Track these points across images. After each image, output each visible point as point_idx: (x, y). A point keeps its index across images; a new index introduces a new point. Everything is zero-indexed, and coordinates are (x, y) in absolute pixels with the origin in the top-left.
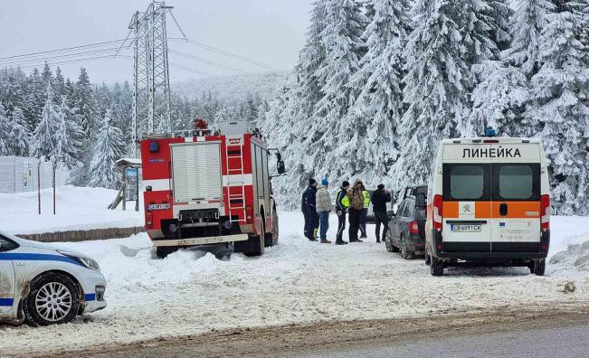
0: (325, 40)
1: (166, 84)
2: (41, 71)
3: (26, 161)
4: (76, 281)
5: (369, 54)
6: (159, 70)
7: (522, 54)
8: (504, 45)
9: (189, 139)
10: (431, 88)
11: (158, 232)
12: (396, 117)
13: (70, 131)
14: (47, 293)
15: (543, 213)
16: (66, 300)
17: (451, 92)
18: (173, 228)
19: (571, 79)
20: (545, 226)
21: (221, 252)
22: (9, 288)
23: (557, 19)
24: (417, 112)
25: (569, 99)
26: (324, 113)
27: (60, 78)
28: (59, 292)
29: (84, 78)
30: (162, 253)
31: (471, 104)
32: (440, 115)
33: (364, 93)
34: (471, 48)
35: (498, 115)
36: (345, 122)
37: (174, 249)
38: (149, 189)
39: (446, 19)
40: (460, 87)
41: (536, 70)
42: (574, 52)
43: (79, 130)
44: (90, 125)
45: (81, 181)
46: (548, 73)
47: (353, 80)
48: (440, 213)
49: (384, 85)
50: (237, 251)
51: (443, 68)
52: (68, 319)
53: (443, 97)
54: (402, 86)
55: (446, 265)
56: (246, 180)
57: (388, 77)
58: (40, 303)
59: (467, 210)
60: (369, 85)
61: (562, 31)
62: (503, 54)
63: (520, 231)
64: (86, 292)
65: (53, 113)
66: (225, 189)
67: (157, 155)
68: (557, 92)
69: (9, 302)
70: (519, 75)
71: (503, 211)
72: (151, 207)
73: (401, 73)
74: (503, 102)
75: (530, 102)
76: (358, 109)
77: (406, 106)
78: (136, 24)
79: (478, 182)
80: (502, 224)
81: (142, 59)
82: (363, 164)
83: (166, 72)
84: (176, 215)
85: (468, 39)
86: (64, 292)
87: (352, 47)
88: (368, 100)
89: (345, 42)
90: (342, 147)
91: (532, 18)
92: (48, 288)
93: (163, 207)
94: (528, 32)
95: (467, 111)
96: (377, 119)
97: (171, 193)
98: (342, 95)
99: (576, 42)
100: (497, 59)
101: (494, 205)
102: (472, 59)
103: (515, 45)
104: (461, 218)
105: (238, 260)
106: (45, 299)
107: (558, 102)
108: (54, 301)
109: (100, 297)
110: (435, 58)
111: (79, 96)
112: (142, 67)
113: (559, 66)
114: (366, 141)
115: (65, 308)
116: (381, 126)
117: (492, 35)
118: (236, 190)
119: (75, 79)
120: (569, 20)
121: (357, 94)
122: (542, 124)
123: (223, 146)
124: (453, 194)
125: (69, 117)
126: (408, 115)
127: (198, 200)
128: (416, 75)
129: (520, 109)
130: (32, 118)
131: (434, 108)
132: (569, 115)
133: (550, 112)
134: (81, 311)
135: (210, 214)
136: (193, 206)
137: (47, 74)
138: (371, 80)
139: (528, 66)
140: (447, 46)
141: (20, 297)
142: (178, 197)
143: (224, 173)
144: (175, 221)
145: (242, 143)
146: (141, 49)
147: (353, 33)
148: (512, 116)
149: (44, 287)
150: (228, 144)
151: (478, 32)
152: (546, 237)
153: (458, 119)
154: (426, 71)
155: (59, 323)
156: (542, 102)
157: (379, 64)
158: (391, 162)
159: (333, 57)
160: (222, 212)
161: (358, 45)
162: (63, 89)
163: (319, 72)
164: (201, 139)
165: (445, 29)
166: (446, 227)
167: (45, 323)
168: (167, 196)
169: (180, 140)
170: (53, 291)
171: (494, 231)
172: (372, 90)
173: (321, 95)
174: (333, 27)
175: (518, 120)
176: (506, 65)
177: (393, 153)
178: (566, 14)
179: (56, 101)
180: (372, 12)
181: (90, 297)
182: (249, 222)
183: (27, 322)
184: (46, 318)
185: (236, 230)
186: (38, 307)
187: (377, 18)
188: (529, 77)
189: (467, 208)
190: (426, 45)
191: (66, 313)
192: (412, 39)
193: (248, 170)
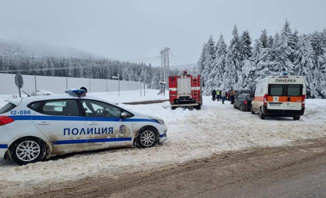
0: (205, 56)
1: (168, 66)
2: (141, 63)
3: (138, 82)
4: (157, 130)
5: (216, 59)
6: (167, 63)
7: (255, 58)
8: (250, 56)
9: (182, 77)
10: (231, 66)
11: (173, 102)
12: (222, 74)
13: (147, 77)
14: (145, 135)
15: (303, 100)
16: (153, 137)
17: (237, 67)
18: (177, 101)
19: (267, 64)
20: (303, 105)
21: (190, 108)
22: (130, 133)
23: (264, 50)
24: (228, 72)
25: (267, 69)
26: (205, 73)
27: (145, 65)
28: (150, 134)
29: (150, 65)
30: (174, 108)
31: (241, 70)
32: (234, 73)
33: (215, 68)
34: (242, 57)
35: (248, 73)
36: (210, 75)
37: (177, 107)
38: (171, 90)
39: (236, 49)
40: (239, 66)
41: (258, 62)
42: (268, 58)
43: (149, 76)
44: (151, 75)
45: (149, 87)
46: (261, 63)
47: (212, 65)
48: (267, 100)
49: (220, 66)
50: (194, 108)
51: (235, 62)
52: (153, 145)
53: (235, 69)
54: (224, 66)
55: (266, 116)
56: (198, 88)
57: (221, 64)
58: (143, 139)
59: (276, 99)
60: (216, 66)
61: (265, 52)
62: (250, 58)
63: (294, 106)
64: (160, 134)
65: (143, 73)
66: (192, 91)
67: (173, 81)
68: (263, 67)
69: (130, 139)
70: (254, 63)
71: (289, 100)
72: (172, 95)
73: (224, 63)
74: (250, 70)
75: (256, 70)
76: (213, 72)
77: (225, 71)
78: (162, 52)
79: (280, 90)
80: (288, 104)
81: (163, 60)
82: (214, 85)
83: (168, 63)
84: (178, 98)
85: (241, 55)
86: (152, 134)
87: (212, 57)
88: (215, 69)
89: (211, 56)
90: (208, 81)
91: (258, 49)
92: (146, 133)
93: (174, 95)
94: (256, 53)
95: (240, 72)
96: (217, 74)
97: (177, 92)
98: (209, 68)
99: (269, 55)
100: (248, 59)
101: (285, 98)
102: (242, 59)
103: (253, 56)
104: (274, 102)
105: (195, 110)
106: (144, 137)
107: (264, 70)
108: (148, 138)
109: (165, 135)
110: (233, 59)
111: (149, 69)
112: (163, 62)
113: (264, 61)
114: (215, 79)
115: (152, 141)
116: (219, 76)
117: (247, 54)
118: (195, 91)
119: (148, 65)
120: (267, 50)
121: (213, 68)
122: (259, 75)
123: (192, 79)
124: (272, 94)
125: (147, 73)
126: (225, 73)
127: (184, 94)
128: (228, 63)
129: (254, 72)
130: (139, 74)
131: (232, 71)
132: (266, 73)
133: (261, 72)
134: (158, 141)
135: (187, 98)
136: (183, 95)
137: (142, 64)
138: (216, 65)
139: (256, 61)
140: (236, 56)
141: (134, 137)
142: (179, 93)
143: (192, 86)
144: (177, 100)
145: (197, 78)
146: (163, 59)
147: (212, 54)
148: (252, 73)
149: (144, 132)
150: (193, 78)
151: (244, 53)
152: (303, 108)
153: (238, 74)
154: (231, 62)
155: (150, 147)
156: (259, 70)
157: (218, 61)
158: (220, 84)
159: (207, 60)
160: (191, 97)
161: (214, 56)
162: (146, 67)
163: (204, 63)
164: (186, 77)
165: (236, 52)
166: (268, 105)
167: (144, 147)
168: (176, 93)
169: (180, 77)
170: (147, 134)
171: (285, 106)
172: (217, 67)
173: (204, 68)
174: (208, 52)
175: (253, 74)
176: (250, 61)
177: (221, 82)
178: (266, 48)
179: (144, 70)
180: (217, 49)
181: (162, 136)
182: (198, 100)
183: (137, 146)
184: (145, 145)
185: (194, 102)
186: (141, 141)
187: (218, 50)
188: (256, 64)
189: (276, 98)
190: (231, 56)
191: (152, 143)
192: (227, 55)
193: (199, 86)
